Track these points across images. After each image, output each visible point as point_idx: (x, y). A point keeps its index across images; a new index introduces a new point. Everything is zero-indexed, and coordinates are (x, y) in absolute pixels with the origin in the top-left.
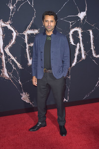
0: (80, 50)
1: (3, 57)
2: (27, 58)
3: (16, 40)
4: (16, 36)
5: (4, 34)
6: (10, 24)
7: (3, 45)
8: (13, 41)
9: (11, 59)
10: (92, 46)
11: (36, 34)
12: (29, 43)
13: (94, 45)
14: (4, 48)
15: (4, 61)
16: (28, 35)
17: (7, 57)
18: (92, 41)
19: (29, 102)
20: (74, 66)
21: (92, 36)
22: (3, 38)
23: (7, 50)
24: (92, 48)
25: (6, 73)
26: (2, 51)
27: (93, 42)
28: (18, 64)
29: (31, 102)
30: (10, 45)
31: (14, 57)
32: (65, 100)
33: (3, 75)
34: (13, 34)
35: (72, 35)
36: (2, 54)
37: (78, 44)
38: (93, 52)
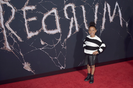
0: (74, 23)
1: (5, 32)
2: (26, 32)
3: (15, 16)
4: (15, 13)
5: (3, 11)
6: (8, 1)
7: (4, 20)
8: (13, 17)
9: (12, 34)
10: (85, 20)
11: (33, 10)
12: (27, 18)
13: (86, 19)
14: (4, 23)
15: (5, 35)
16: (26, 11)
17: (8, 32)
18: (84, 16)
19: (30, 71)
20: (69, 38)
21: (84, 11)
22: (3, 15)
23: (8, 25)
24: (85, 21)
25: (8, 46)
26: (3, 27)
27: (86, 16)
28: (19, 38)
29: (32, 70)
30: (10, 21)
31: (15, 31)
32: (62, 67)
33: (5, 48)
34: (12, 11)
35: (66, 10)
36: (3, 29)
37: (72, 18)
38: (86, 25)
